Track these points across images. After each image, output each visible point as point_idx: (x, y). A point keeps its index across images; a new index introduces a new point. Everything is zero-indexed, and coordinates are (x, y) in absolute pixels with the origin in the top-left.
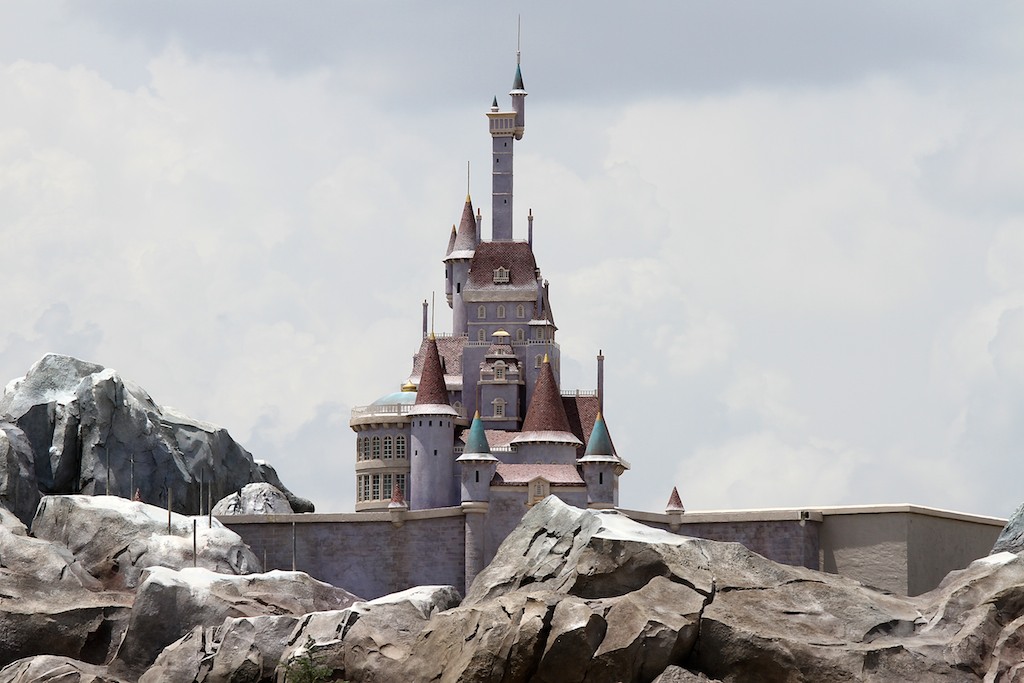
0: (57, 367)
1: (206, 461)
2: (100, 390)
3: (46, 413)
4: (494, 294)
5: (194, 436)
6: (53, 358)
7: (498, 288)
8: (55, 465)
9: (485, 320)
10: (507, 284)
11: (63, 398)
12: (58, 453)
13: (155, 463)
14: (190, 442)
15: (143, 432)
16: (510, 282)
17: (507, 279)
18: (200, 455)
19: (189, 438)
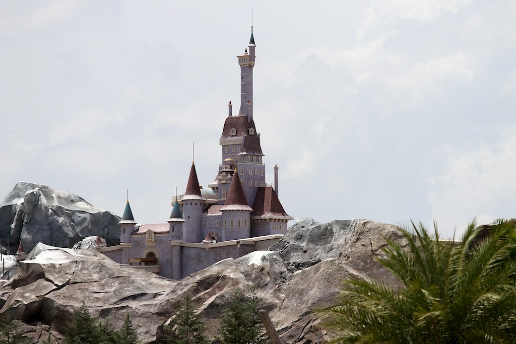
0: (22, 188)
1: (87, 227)
2: (27, 198)
3: (11, 209)
4: (230, 141)
5: (83, 215)
6: (21, 184)
7: (232, 138)
8: (12, 232)
9: (228, 153)
10: (235, 136)
11: (19, 202)
12: (13, 227)
13: (52, 230)
14: (80, 219)
15: (47, 216)
16: (236, 135)
17: (235, 134)
18: (85, 224)
19: (80, 217)
